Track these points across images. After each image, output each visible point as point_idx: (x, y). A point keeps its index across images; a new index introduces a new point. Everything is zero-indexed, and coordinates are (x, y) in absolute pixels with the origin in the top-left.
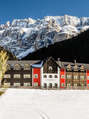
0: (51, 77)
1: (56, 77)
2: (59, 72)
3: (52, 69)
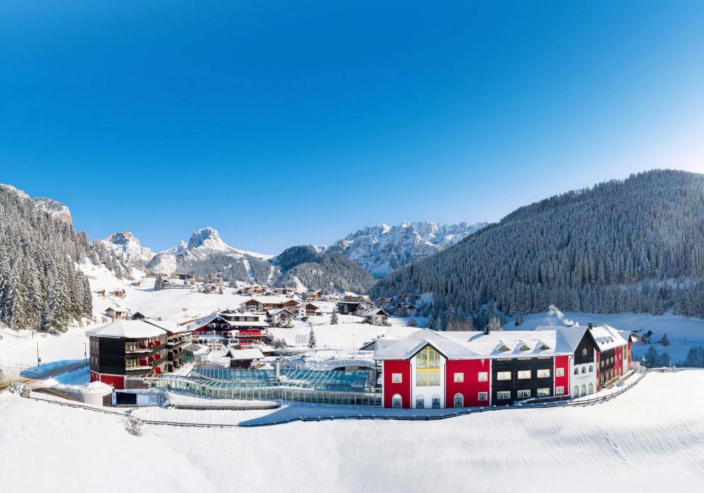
0: (584, 370)
1: (591, 369)
2: (595, 358)
3: (586, 354)
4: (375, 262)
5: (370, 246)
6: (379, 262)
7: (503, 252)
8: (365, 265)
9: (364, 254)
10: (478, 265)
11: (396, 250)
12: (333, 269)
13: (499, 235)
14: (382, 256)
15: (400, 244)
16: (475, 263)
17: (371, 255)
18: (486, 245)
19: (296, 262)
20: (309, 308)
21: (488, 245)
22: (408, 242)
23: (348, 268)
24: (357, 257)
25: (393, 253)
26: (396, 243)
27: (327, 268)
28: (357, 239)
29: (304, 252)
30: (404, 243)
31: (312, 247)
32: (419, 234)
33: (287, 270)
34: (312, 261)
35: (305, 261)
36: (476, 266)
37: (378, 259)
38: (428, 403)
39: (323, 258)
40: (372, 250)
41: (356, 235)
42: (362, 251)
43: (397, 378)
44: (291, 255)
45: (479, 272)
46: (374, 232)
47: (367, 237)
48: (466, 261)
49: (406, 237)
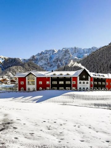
0: (84, 83)
1: (87, 83)
2: (89, 79)
3: (85, 77)
4: (50, 67)
5: (48, 59)
6: (52, 67)
7: (106, 58)
8: (45, 68)
9: (45, 63)
10: (93, 65)
11: (60, 61)
12: (29, 69)
13: (105, 51)
14: (53, 64)
15: (62, 58)
16: (92, 64)
17: (48, 63)
18: (98, 56)
19: (10, 66)
20: (12, 82)
21: (99, 56)
22: (66, 57)
23: (37, 69)
24: (41, 64)
25: (59, 62)
26: (60, 58)
27: (26, 69)
28: (41, 56)
29: (14, 61)
30: (64, 58)
31: (19, 59)
32: (71, 53)
33: (5, 69)
34: (19, 66)
35: (15, 65)
36: (92, 65)
37: (52, 65)
38: (31, 89)
39: (24, 64)
40: (48, 61)
41: (41, 54)
42: (44, 62)
43: (22, 83)
44: (8, 62)
45: (93, 68)
46: (49, 53)
47: (46, 55)
48: (88, 63)
49: (65, 55)
